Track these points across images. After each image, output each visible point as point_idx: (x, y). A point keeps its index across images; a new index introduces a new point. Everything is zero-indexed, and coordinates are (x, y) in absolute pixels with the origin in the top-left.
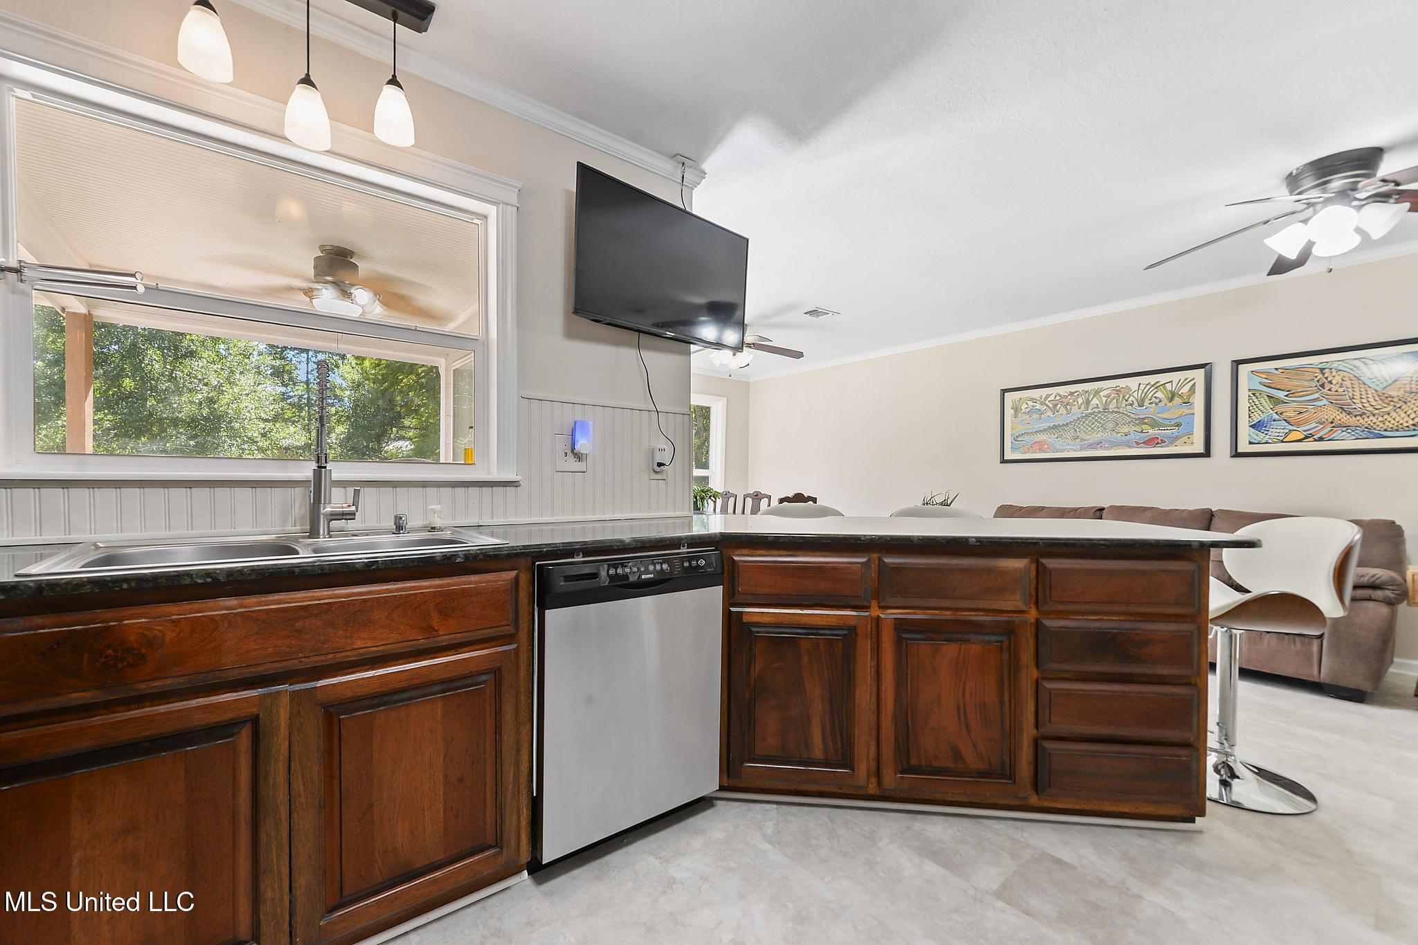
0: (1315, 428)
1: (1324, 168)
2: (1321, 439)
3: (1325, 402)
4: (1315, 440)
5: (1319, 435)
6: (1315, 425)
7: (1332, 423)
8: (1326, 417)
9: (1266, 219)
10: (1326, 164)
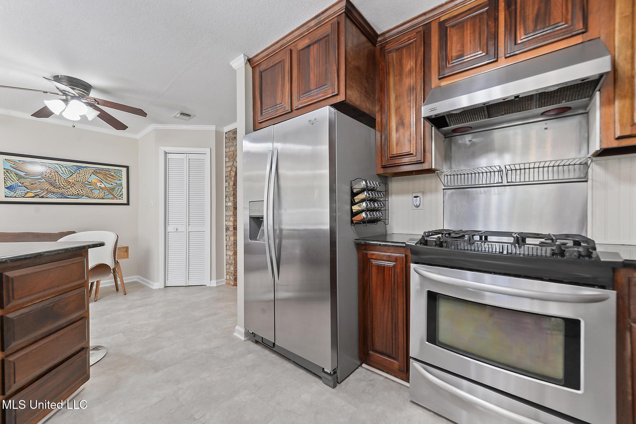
0: (40, 192)
1: (73, 82)
2: (42, 197)
3: (43, 180)
4: (40, 197)
5: (42, 195)
6: (39, 190)
7: (47, 190)
8: (44, 187)
9: (46, 90)
10: (74, 81)
